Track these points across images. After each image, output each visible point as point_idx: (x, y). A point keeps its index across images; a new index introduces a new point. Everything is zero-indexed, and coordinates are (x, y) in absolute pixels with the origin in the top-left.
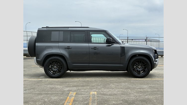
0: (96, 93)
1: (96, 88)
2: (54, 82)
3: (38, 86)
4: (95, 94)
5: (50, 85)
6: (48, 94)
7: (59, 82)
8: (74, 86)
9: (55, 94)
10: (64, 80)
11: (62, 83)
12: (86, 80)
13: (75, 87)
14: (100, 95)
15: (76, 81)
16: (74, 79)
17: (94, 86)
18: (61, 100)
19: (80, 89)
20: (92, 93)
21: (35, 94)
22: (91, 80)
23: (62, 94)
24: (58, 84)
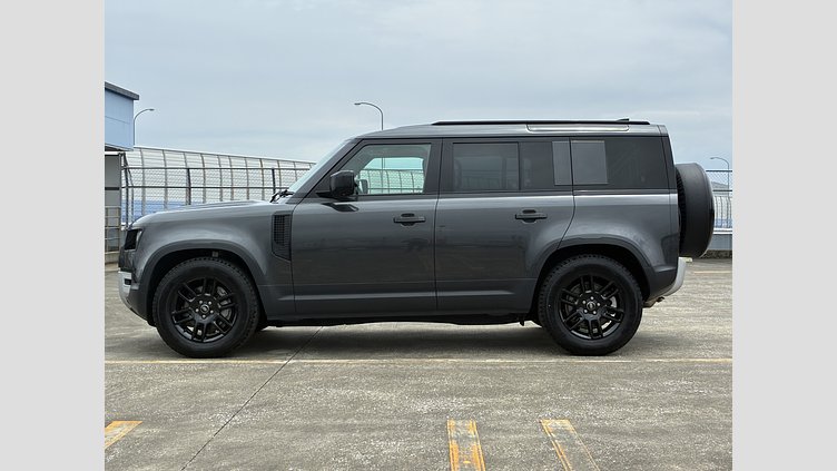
0: (566, 422)
1: (557, 402)
2: (346, 373)
3: (286, 391)
4: (568, 431)
5: (334, 387)
6: (352, 429)
7: (367, 374)
8: (450, 394)
9: (382, 428)
11: (385, 380)
12: (486, 365)
13: (458, 396)
14: (593, 436)
15: (445, 371)
16: (427, 360)
17: (542, 393)
18: (424, 457)
19: (485, 407)
20: (549, 424)
21: (293, 429)
22: (510, 364)
23: (416, 428)
24: (367, 382)
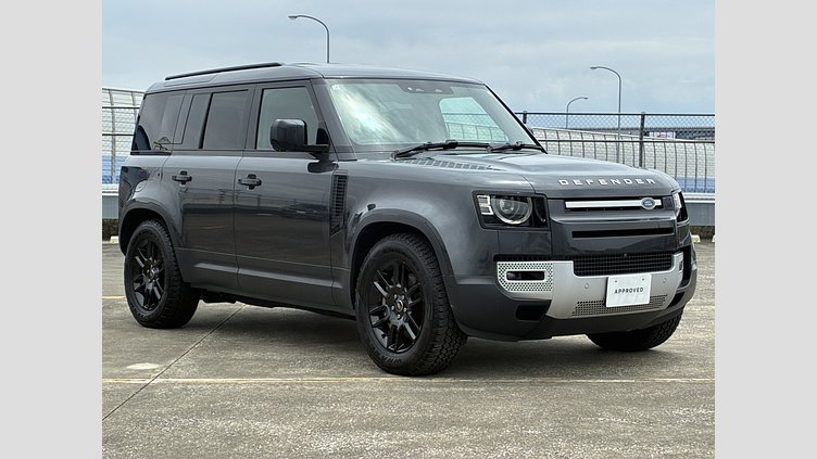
1: (519, 438)
2: (232, 396)
5: (210, 417)
7: (261, 398)
8: (370, 427)
10: (291, 384)
13: (381, 430)
15: (371, 394)
17: (499, 426)
19: (416, 445)
24: (257, 409)
